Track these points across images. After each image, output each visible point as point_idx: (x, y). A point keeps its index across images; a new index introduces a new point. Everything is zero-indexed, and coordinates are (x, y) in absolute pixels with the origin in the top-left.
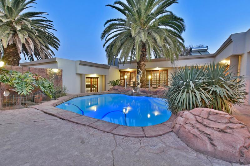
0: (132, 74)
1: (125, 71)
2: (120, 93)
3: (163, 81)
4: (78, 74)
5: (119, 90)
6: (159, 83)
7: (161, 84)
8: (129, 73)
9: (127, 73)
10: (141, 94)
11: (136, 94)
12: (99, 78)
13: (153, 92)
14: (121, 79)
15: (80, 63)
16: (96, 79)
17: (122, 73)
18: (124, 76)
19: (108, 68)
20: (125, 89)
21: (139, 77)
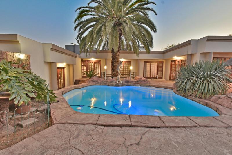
0: (96, 64)
1: (88, 61)
2: (99, 84)
3: (126, 71)
4: (46, 63)
5: (99, 81)
6: (123, 73)
7: (124, 73)
8: (92, 62)
9: (90, 62)
10: (125, 84)
11: (121, 84)
12: (65, 67)
13: (135, 81)
14: (83, 69)
15: (51, 48)
16: (62, 69)
17: (84, 62)
18: (86, 66)
19: (76, 57)
20: (105, 80)
21: (120, 67)
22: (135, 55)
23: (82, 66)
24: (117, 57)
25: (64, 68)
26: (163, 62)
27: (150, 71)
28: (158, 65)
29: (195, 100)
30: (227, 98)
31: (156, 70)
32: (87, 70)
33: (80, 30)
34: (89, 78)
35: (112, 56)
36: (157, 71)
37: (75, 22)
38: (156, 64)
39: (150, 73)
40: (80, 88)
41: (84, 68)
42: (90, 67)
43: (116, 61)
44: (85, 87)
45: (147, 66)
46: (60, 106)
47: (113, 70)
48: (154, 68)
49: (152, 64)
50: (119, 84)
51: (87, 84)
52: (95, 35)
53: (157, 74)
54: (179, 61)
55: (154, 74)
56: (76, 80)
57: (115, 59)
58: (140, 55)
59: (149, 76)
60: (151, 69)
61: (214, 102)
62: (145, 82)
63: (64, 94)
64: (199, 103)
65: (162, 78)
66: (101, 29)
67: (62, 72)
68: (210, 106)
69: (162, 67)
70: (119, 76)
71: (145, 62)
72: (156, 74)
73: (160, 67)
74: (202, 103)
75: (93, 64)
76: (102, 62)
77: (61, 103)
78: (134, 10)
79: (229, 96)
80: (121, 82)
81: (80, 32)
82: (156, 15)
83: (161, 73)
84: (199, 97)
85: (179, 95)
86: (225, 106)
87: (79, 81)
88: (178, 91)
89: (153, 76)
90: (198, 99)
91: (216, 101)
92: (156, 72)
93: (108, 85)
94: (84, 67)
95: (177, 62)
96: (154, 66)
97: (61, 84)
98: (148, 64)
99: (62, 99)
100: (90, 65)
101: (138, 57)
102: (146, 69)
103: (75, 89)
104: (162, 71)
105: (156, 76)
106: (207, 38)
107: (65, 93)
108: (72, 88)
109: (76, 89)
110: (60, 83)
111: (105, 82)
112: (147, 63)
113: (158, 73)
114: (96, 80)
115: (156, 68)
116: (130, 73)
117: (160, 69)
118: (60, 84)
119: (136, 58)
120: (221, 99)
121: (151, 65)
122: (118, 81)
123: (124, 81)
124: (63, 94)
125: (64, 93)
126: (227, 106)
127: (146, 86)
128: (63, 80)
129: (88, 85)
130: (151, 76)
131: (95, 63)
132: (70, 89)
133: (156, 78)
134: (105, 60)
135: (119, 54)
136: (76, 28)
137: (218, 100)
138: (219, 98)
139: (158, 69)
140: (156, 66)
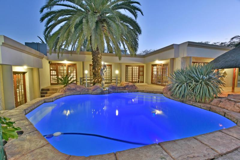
0: (69, 68)
1: (58, 64)
2: (79, 93)
3: (108, 76)
8: (65, 66)
9: (62, 66)
10: (111, 91)
11: (107, 92)
12: (26, 72)
13: (122, 87)
14: (52, 74)
15: (2, 43)
16: (21, 75)
17: (53, 66)
18: (56, 70)
19: (42, 58)
20: (85, 87)
21: (104, 72)
22: (117, 58)
23: (51, 70)
24: (99, 59)
25: (24, 73)
26: (144, 66)
27: (132, 75)
28: (139, 69)
29: (195, 105)
30: (228, 101)
31: (137, 74)
32: (57, 75)
33: (48, 23)
34: (63, 86)
35: (92, 58)
36: (139, 75)
37: (42, 11)
38: (138, 68)
39: (132, 77)
40: (53, 101)
41: (54, 73)
42: (62, 71)
43: (98, 65)
44: (59, 98)
45: (129, 70)
46: (26, 145)
47: (95, 75)
48: (135, 72)
49: (134, 68)
50: (105, 92)
51: (62, 94)
52: (73, 30)
53: (139, 79)
54: (160, 65)
55: (135, 78)
56: (42, 90)
57: (97, 62)
58: (123, 58)
59: (131, 81)
60: (132, 73)
61: (215, 106)
62: (133, 87)
63: (28, 113)
64: (201, 108)
65: (143, 82)
66: (81, 22)
67: (22, 78)
68: (215, 110)
69: (143, 71)
70: (104, 82)
71: (127, 66)
72: (137, 78)
73: (141, 71)
74: (204, 108)
75: (65, 68)
76: (78, 66)
77: (28, 137)
78: (120, 6)
79: (230, 99)
80: (107, 88)
81: (48, 26)
82: (143, 15)
83: (142, 77)
84: (199, 102)
85: (174, 100)
86: (229, 109)
87: (48, 90)
88: (172, 96)
89: (135, 81)
90: (199, 104)
91: (218, 105)
92: (137, 76)
93: (91, 93)
94: (54, 71)
95: (158, 66)
96: (135, 70)
97: (21, 96)
98: (130, 69)
99: (27, 127)
100: (62, 69)
101: (121, 60)
102: (128, 73)
103: (45, 102)
104: (143, 75)
105: (137, 81)
106: (188, 44)
107: (30, 111)
108: (40, 101)
109: (47, 102)
110: (18, 95)
111: (87, 91)
112: (129, 67)
113: (140, 77)
114: (75, 88)
115: (138, 72)
116: (111, 78)
117: (141, 73)
118: (18, 97)
119: (118, 61)
120: (223, 102)
121: (132, 69)
122: (103, 88)
123: (110, 87)
124: (26, 114)
125: (27, 111)
126: (231, 109)
127: (134, 92)
128: (23, 90)
129: (63, 96)
130: (133, 81)
131: (69, 66)
132: (38, 105)
133: (138, 82)
134: (82, 63)
135: (101, 56)
136: (42, 19)
137: (219, 104)
138: (221, 101)
139: (139, 73)
140: (138, 70)
